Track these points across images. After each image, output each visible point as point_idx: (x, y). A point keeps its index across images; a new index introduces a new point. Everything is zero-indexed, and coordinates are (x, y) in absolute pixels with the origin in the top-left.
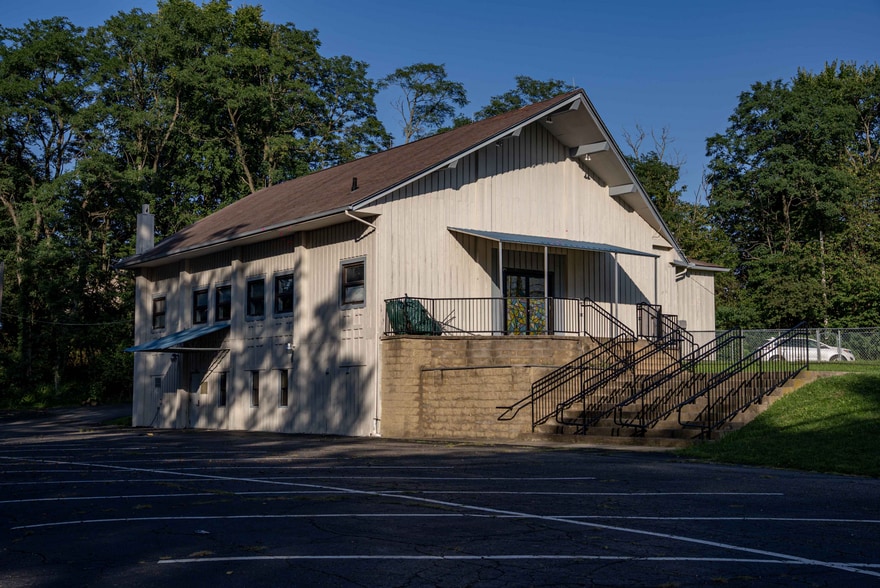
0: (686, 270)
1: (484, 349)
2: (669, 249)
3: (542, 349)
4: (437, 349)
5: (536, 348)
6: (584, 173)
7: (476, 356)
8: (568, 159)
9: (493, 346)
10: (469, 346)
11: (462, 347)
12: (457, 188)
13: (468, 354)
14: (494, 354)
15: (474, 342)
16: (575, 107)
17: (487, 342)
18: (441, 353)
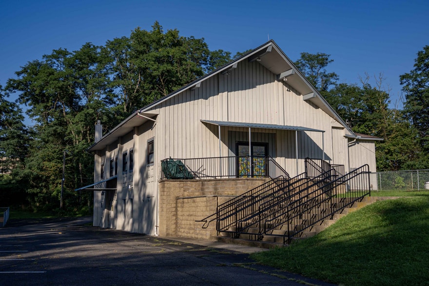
0: (355, 140)
1: (210, 187)
2: (343, 128)
3: (241, 186)
4: (186, 187)
5: (239, 185)
6: (287, 88)
7: (206, 190)
8: (276, 81)
9: (216, 185)
10: (203, 185)
11: (199, 186)
12: (206, 99)
13: (202, 189)
14: (216, 189)
15: (206, 182)
16: (269, 50)
17: (212, 182)
18: (188, 189)
